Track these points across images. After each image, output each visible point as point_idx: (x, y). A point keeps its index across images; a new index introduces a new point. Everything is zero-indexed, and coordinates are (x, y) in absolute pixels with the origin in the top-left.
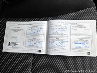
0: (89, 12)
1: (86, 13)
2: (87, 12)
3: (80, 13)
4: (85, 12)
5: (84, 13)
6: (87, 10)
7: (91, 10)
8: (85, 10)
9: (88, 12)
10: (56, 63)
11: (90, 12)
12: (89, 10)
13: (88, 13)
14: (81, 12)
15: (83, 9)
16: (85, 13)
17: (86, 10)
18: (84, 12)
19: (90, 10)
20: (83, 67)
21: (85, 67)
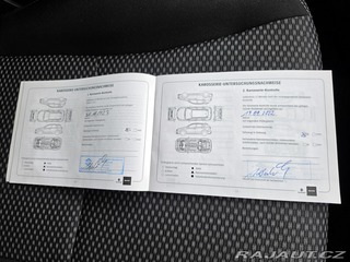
0: (283, 32)
1: (273, 37)
2: (276, 32)
3: (251, 37)
4: (269, 32)
5: (265, 38)
6: (276, 27)
7: (290, 27)
8: (268, 27)
9: (280, 32)
10: (160, 208)
11: (287, 32)
12: (283, 27)
13: (280, 38)
14: (254, 33)
15: (264, 24)
16: (269, 37)
17: (272, 27)
18: (265, 32)
19: (287, 27)
20: (252, 227)
21: (260, 228)
